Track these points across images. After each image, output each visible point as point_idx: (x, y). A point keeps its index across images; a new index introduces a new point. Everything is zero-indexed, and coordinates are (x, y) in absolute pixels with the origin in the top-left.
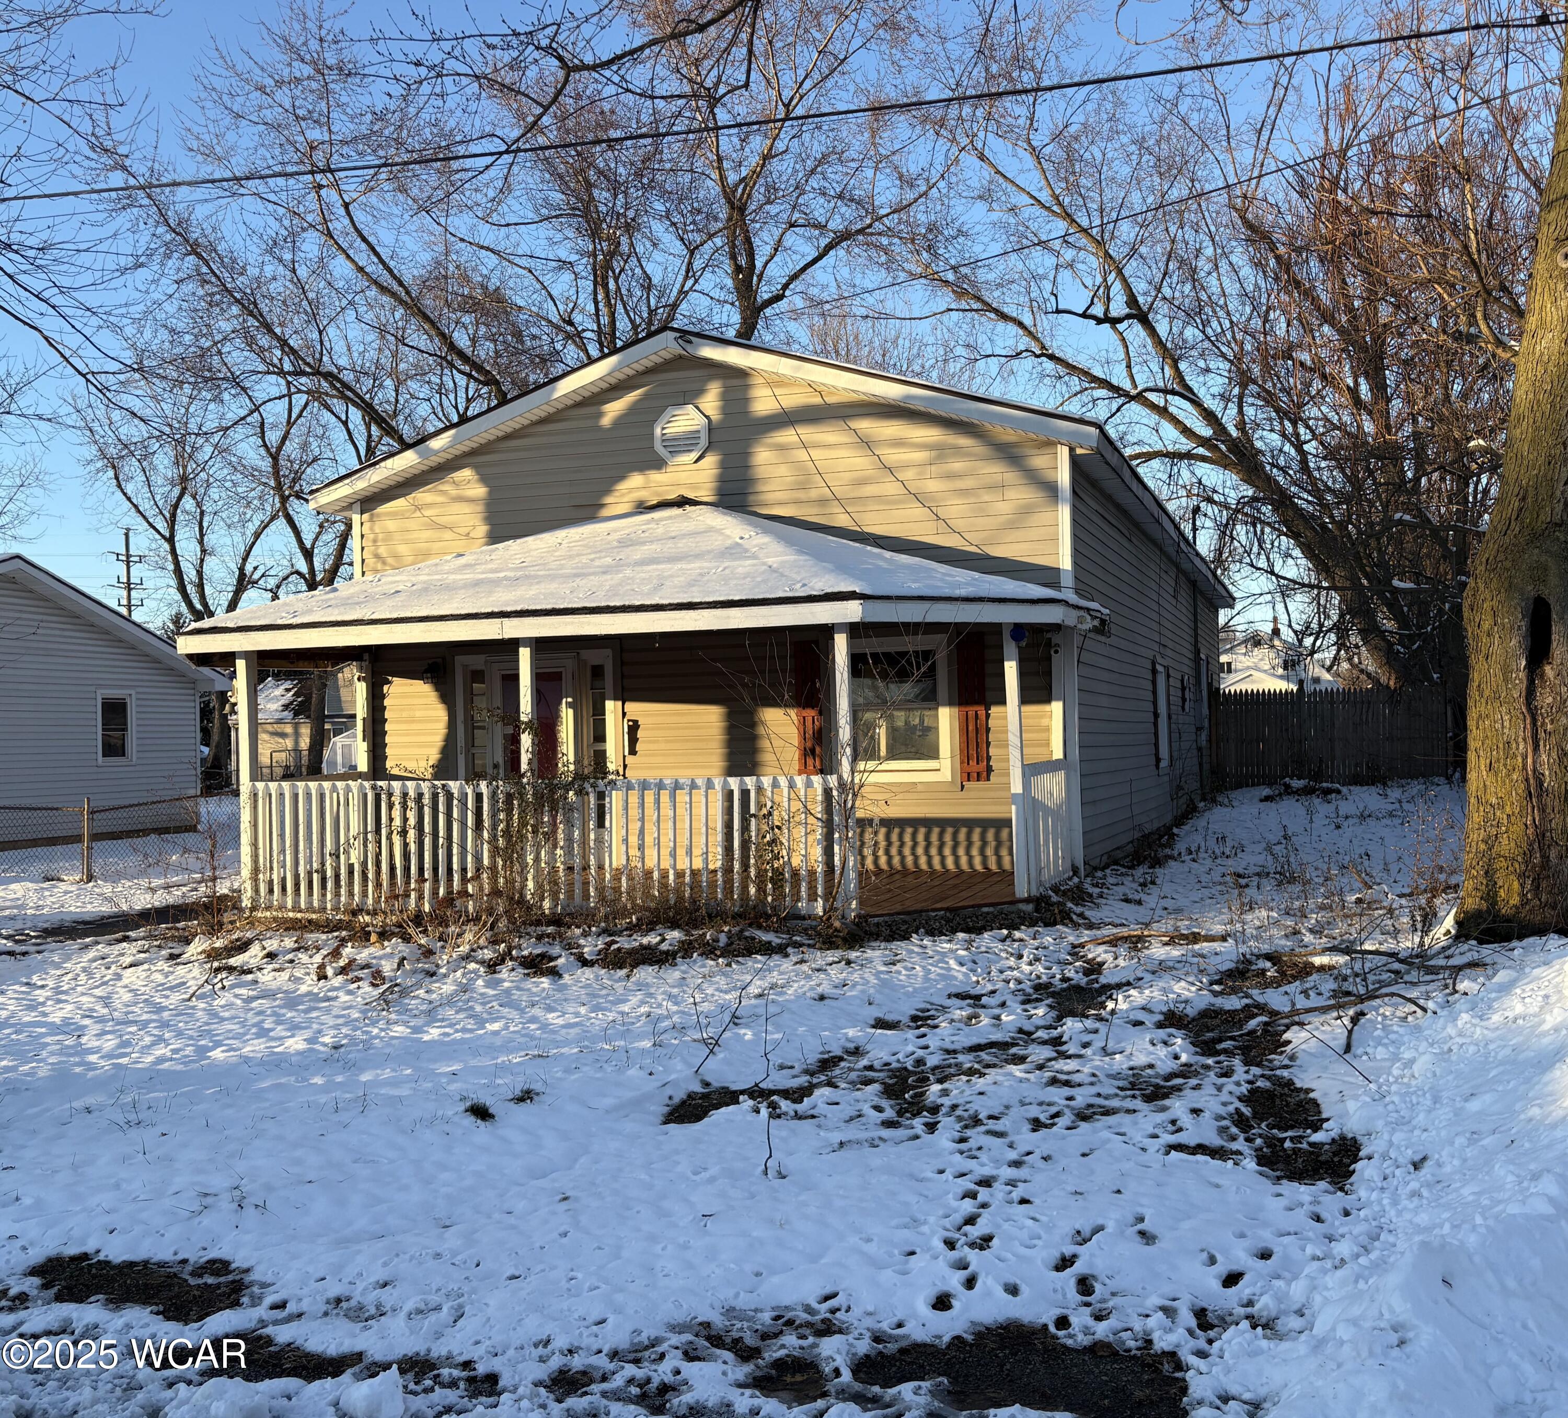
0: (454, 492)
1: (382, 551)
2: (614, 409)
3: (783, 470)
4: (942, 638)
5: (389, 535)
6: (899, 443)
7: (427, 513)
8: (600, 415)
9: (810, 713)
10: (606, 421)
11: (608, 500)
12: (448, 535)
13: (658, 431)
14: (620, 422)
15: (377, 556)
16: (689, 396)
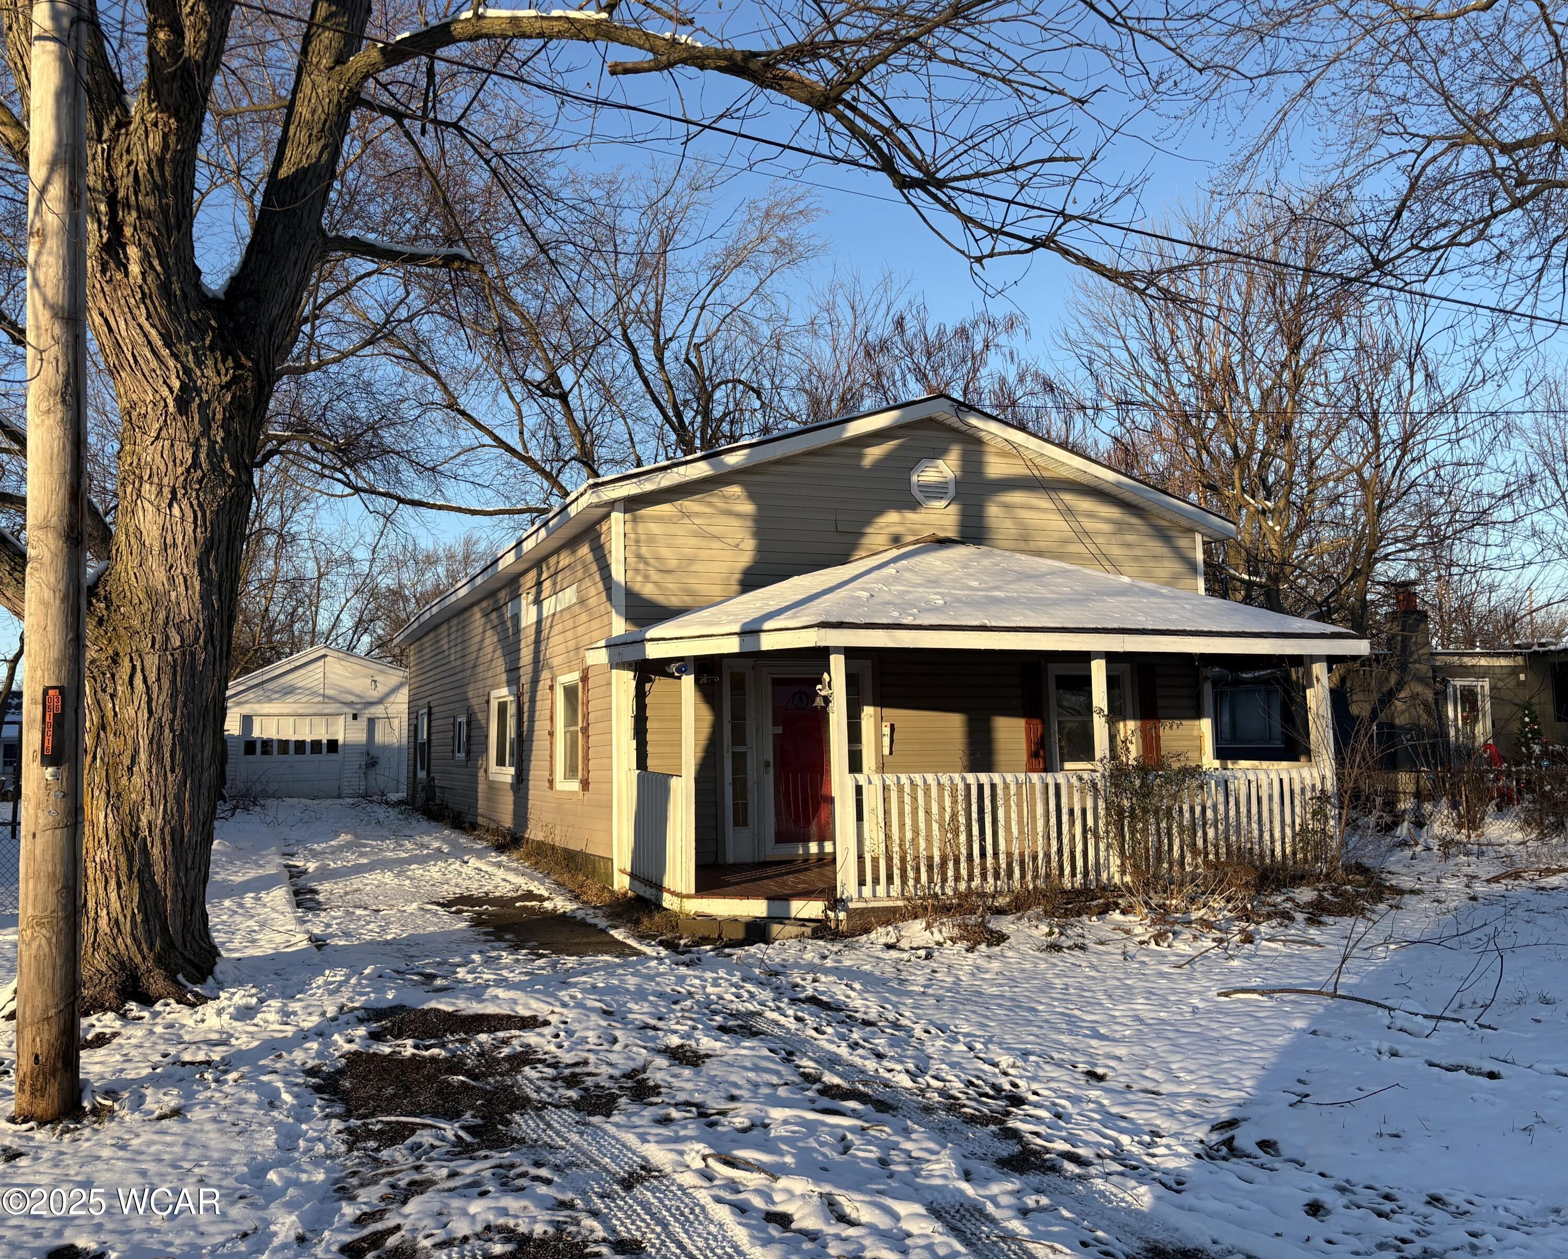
0: (721, 505)
1: (644, 551)
2: (874, 453)
3: (1008, 524)
4: (1126, 666)
5: (652, 539)
6: (1091, 515)
7: (697, 521)
8: (861, 456)
9: (1036, 722)
10: (867, 462)
11: (869, 530)
12: (716, 544)
13: (914, 478)
14: (879, 465)
15: (639, 557)
16: (939, 453)
